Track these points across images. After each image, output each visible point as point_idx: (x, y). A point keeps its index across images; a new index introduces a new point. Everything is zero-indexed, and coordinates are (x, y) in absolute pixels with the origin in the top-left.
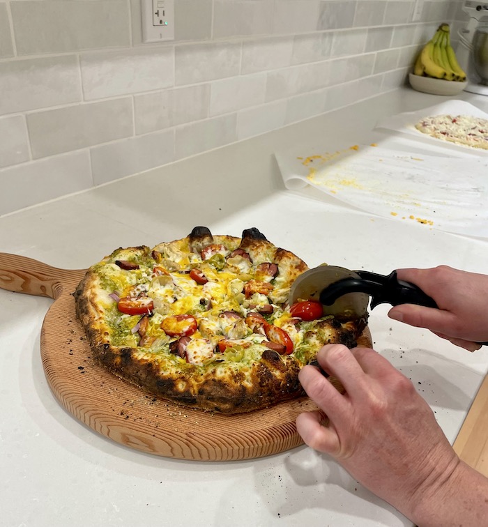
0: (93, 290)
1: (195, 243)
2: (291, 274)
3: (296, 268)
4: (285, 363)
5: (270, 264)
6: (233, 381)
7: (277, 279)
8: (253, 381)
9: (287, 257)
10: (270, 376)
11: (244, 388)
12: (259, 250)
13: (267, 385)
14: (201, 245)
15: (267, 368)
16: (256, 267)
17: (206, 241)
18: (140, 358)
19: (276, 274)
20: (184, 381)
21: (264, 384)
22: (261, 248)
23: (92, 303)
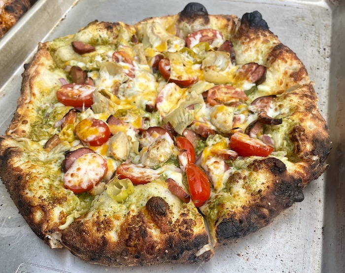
0: (40, 67)
1: (184, 24)
2: (281, 83)
3: (291, 76)
4: (174, 220)
5: (258, 66)
6: (95, 228)
7: (260, 87)
8: (120, 235)
9: (283, 59)
10: (143, 233)
11: (105, 241)
12: (251, 45)
13: (135, 246)
14: (189, 28)
15: (144, 222)
16: (241, 66)
17: (198, 24)
18: (16, 166)
19: (261, 80)
20: (43, 210)
21: (132, 243)
22: (255, 41)
23: (30, 83)
